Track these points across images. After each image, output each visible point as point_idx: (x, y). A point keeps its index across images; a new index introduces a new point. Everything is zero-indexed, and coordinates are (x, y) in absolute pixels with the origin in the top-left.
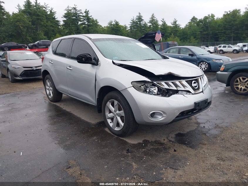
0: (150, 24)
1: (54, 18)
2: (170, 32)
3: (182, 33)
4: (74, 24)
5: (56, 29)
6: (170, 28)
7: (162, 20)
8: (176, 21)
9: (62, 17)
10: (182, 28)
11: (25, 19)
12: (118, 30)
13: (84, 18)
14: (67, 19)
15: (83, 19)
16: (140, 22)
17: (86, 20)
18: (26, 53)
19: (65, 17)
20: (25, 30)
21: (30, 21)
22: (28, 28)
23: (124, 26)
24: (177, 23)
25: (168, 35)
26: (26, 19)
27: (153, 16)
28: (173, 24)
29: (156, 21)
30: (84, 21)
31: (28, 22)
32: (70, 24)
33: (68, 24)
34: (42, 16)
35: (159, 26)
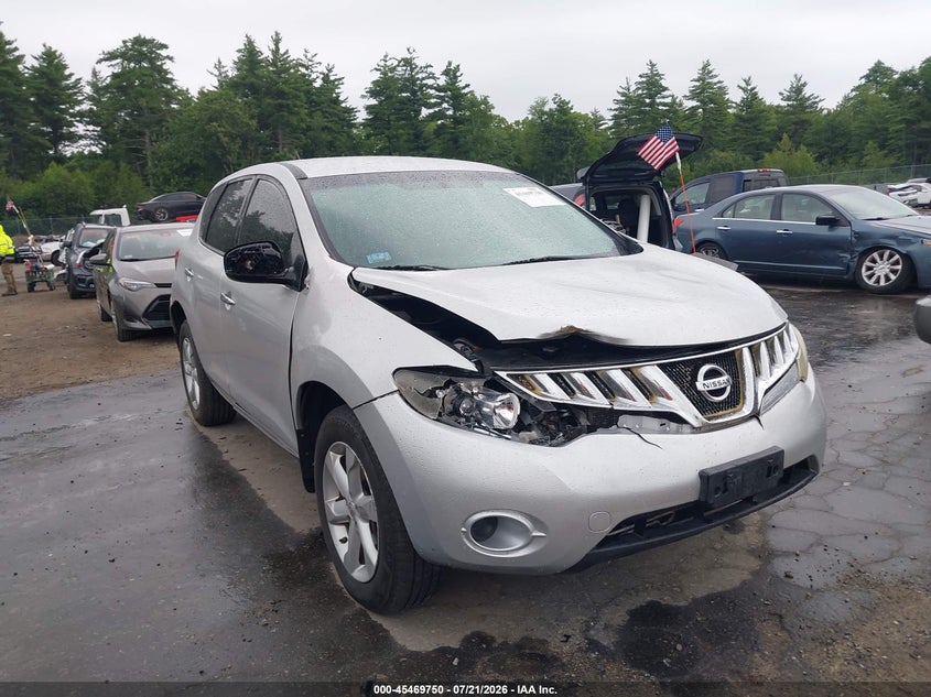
0: (694, 103)
1: (336, 101)
2: (775, 128)
3: (826, 131)
4: (403, 119)
5: (344, 138)
6: (777, 112)
7: (744, 85)
8: (804, 85)
9: (363, 96)
10: (825, 112)
11: (238, 110)
12: (565, 133)
13: (442, 94)
14: (381, 102)
15: (437, 97)
16: (652, 97)
17: (447, 102)
18: (179, 231)
19: (373, 93)
20: (236, 147)
21: (252, 117)
22: (245, 139)
23: (590, 115)
24: (807, 92)
25: (768, 140)
26: (241, 109)
27: (706, 70)
28: (788, 99)
29: (719, 88)
30: (440, 104)
31: (246, 119)
32: (392, 117)
33: (381, 120)
34: (296, 97)
35: (730, 107)
